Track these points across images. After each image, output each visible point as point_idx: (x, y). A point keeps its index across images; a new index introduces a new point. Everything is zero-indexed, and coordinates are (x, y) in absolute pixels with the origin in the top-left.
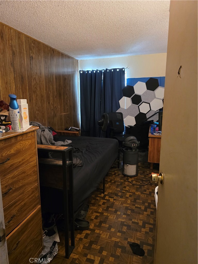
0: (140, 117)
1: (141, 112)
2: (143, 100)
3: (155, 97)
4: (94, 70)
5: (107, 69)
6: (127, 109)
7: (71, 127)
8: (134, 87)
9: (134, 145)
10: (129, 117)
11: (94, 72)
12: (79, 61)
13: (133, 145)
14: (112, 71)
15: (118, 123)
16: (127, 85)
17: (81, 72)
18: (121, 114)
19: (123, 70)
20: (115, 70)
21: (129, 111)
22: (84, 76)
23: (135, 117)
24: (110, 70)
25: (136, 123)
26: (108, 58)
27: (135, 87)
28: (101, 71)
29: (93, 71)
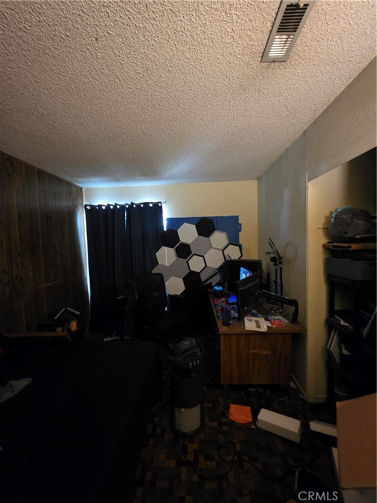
0: (191, 278)
1: (191, 269)
2: (193, 252)
3: (211, 247)
4: (111, 205)
5: (132, 204)
6: (169, 265)
7: (64, 309)
8: (178, 231)
9: (194, 363)
10: (173, 279)
11: (112, 207)
12: (83, 190)
13: (191, 364)
14: (142, 206)
15: (155, 294)
16: (167, 229)
17: (88, 208)
18: (160, 276)
19: (160, 205)
20: (146, 204)
21: (173, 270)
22: (93, 213)
23: (183, 279)
24: (138, 205)
25: (185, 289)
26: (134, 187)
27: (180, 231)
28: (123, 207)
29: (109, 205)
